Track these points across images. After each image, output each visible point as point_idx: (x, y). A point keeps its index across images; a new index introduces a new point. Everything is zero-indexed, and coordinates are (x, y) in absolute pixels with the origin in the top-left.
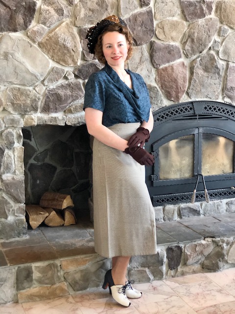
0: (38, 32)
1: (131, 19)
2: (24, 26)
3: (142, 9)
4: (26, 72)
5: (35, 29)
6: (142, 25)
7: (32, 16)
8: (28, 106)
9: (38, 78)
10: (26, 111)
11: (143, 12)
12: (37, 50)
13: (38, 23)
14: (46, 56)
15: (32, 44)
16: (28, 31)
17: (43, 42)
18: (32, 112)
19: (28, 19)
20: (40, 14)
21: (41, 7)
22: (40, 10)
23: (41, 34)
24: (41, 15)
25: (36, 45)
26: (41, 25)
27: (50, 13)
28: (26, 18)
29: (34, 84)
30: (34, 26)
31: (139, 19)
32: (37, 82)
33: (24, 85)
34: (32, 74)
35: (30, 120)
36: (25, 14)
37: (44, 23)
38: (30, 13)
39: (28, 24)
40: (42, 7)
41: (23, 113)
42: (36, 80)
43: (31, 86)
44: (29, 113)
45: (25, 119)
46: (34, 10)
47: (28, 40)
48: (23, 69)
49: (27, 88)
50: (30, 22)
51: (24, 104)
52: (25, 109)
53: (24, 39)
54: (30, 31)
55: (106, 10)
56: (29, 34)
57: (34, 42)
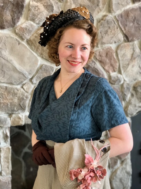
0: (26, 29)
1: (123, 15)
2: (12, 23)
3: (134, 5)
4: (14, 71)
5: (24, 26)
6: (134, 21)
7: (20, 13)
8: (15, 105)
9: (26, 76)
10: (13, 111)
11: (135, 7)
12: (26, 47)
13: (27, 19)
14: (35, 54)
15: (20, 41)
16: (16, 28)
17: (32, 39)
18: (19, 111)
19: (16, 15)
20: (29, 10)
21: (29, 3)
22: (29, 7)
23: (29, 31)
24: (29, 12)
25: (24, 43)
26: (30, 21)
27: (39, 9)
28: (14, 14)
29: (22, 82)
30: (22, 22)
31: (132, 15)
32: (25, 80)
33: (11, 84)
34: (20, 73)
35: (17, 120)
36: (13, 11)
37: (33, 20)
38: (18, 9)
39: (16, 20)
40: (31, 3)
41: (10, 113)
42: (24, 78)
43: (19, 84)
44: (17, 113)
45: (12, 118)
46: (22, 7)
47: (17, 37)
48: (10, 67)
49: (14, 86)
50: (19, 18)
51: (11, 103)
52: (13, 109)
53: (12, 36)
54: (18, 28)
55: (98, 5)
56: (17, 31)
57: (23, 39)
